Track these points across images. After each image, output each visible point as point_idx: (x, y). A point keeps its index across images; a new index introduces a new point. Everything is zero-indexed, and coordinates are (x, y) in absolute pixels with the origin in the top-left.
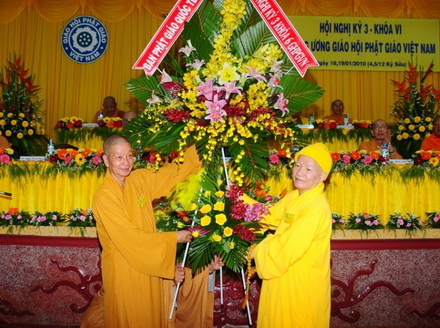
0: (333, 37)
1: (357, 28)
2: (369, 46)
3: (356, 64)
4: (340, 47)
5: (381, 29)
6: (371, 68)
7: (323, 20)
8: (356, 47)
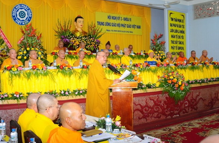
0: (112, 21)
1: (119, 18)
2: (122, 25)
3: (119, 31)
4: (114, 25)
5: (126, 19)
6: (123, 33)
7: (109, 14)
8: (119, 25)
